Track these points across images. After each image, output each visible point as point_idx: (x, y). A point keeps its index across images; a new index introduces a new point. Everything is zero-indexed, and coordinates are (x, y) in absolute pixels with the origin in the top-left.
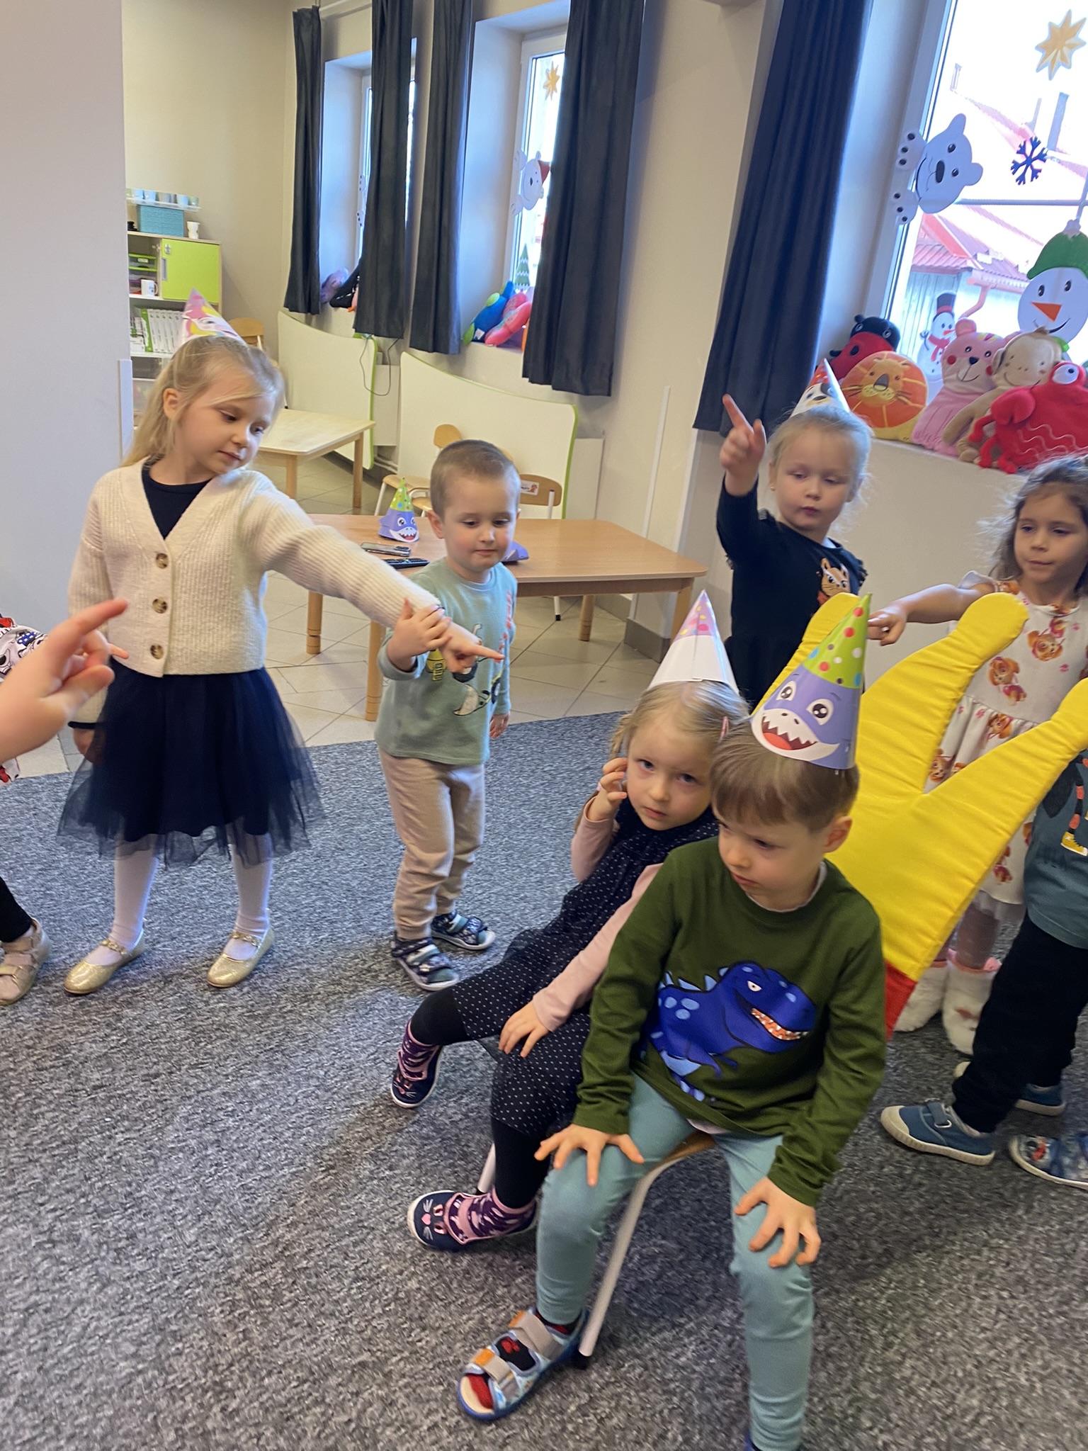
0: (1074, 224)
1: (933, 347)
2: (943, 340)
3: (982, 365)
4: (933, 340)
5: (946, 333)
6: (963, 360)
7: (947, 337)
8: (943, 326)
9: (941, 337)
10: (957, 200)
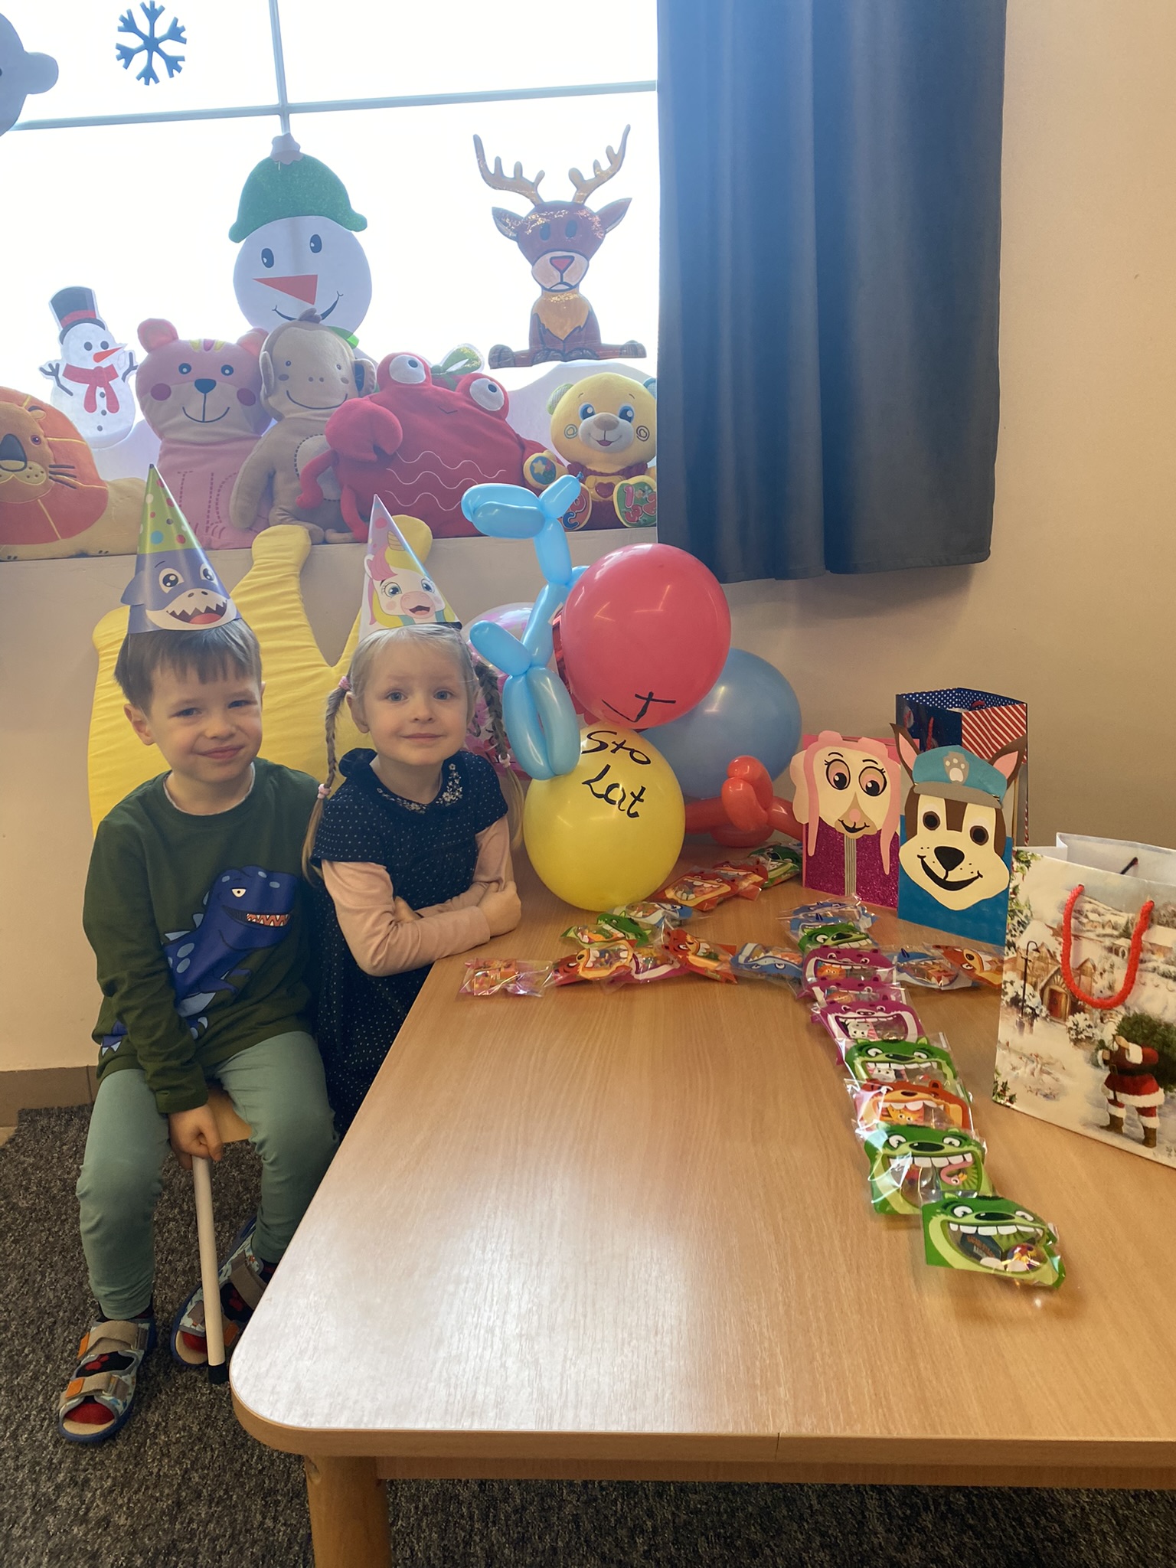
0: (285, 144)
1: (81, 389)
2: (99, 369)
3: (225, 392)
4: (73, 373)
5: (98, 357)
6: (184, 388)
7: (105, 364)
8: (88, 346)
9: (91, 365)
10: (18, 122)
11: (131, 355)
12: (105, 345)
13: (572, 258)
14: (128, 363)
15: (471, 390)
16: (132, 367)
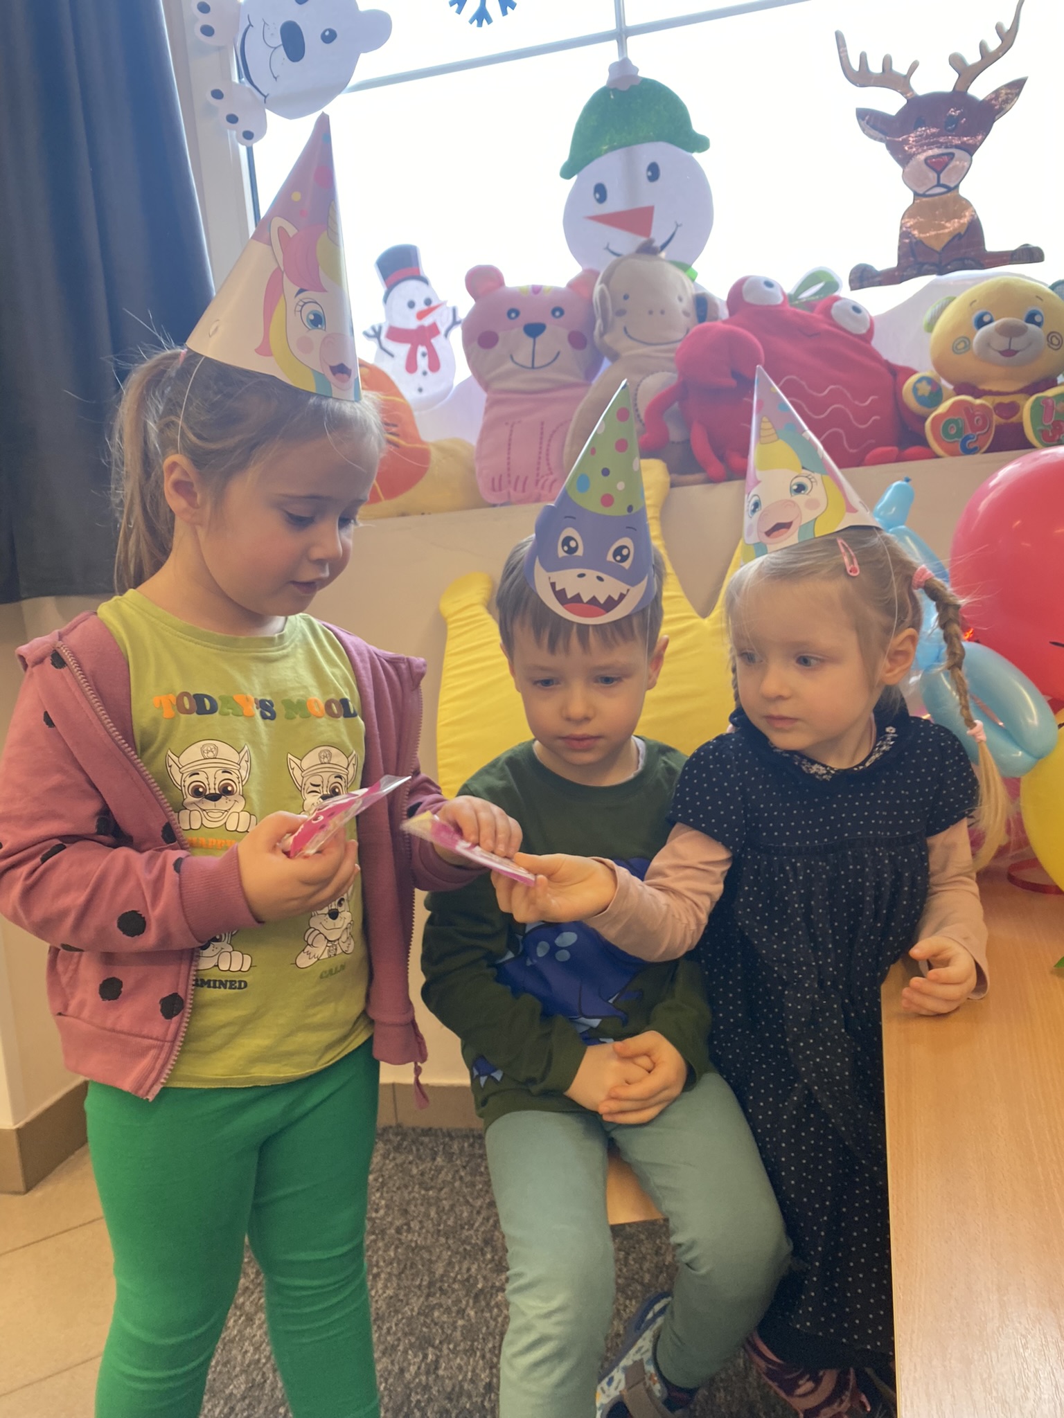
11: (454, 311)
12: (428, 302)
13: (953, 154)
14: (451, 318)
15: (833, 312)
16: (455, 322)
